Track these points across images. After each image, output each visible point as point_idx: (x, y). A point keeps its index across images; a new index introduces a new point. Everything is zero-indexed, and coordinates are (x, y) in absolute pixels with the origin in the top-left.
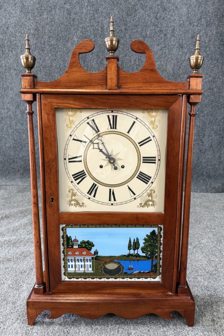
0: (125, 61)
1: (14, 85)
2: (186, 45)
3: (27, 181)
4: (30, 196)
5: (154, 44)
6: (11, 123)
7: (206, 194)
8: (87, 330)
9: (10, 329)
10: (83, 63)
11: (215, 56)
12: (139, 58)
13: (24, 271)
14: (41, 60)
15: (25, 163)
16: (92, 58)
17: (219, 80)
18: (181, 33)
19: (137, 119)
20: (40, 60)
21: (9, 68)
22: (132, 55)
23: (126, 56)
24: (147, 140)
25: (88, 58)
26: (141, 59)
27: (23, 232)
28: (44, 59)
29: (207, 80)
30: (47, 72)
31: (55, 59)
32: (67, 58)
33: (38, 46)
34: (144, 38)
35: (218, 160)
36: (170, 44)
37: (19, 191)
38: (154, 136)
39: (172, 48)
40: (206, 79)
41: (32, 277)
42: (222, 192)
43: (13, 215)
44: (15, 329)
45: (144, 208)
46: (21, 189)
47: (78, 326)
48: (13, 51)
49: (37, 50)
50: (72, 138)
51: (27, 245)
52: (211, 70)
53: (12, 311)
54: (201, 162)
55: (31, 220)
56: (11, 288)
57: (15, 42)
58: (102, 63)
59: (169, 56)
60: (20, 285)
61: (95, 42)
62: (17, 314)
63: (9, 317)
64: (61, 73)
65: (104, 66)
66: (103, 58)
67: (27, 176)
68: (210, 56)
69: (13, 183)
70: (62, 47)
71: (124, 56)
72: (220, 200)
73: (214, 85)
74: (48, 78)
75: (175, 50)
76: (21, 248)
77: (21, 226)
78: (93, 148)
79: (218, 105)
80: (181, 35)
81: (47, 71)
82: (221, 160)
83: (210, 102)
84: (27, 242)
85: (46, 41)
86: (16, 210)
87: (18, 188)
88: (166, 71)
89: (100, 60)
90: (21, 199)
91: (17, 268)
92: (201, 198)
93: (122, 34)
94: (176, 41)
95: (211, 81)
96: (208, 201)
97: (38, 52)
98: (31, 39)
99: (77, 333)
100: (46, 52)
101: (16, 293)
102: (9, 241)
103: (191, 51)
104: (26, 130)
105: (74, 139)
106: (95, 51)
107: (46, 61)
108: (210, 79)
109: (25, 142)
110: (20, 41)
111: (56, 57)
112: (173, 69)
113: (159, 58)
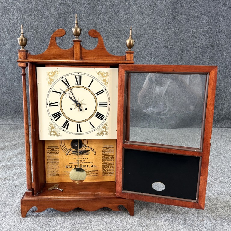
0: (98, 24)
1: (7, 42)
3: (18, 120)
4: (20, 133)
6: (4, 73)
7: (163, 130)
10: (63, 24)
12: (108, 22)
15: (16, 106)
19: (94, 78)
21: (3, 28)
22: (103, 19)
23: (98, 19)
24: (102, 92)
26: (111, 22)
27: (16, 160)
29: (163, 39)
34: (112, 5)
36: (133, 10)
37: (11, 129)
38: (106, 89)
42: (176, 128)
43: (7, 148)
45: (100, 136)
46: (13, 127)
48: (6, 14)
50: (52, 91)
51: (20, 168)
57: (7, 7)
61: (73, 8)
64: (46, 32)
67: (17, 117)
69: (5, 122)
70: (46, 12)
72: (173, 134)
76: (15, 170)
77: (14, 155)
78: (66, 97)
83: (165, 57)
85: (33, 7)
86: (9, 143)
87: (10, 126)
90: (13, 135)
91: (13, 184)
92: (158, 133)
96: (163, 135)
98: (21, 5)
100: (33, 15)
102: (5, 166)
103: (150, 16)
104: (16, 79)
105: (53, 91)
108: (165, 38)
109: (16, 88)
110: (12, 6)
112: (136, 31)
113: (125, 21)
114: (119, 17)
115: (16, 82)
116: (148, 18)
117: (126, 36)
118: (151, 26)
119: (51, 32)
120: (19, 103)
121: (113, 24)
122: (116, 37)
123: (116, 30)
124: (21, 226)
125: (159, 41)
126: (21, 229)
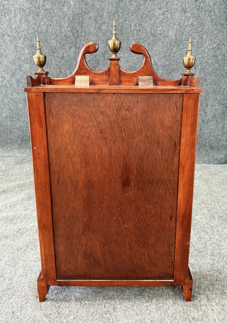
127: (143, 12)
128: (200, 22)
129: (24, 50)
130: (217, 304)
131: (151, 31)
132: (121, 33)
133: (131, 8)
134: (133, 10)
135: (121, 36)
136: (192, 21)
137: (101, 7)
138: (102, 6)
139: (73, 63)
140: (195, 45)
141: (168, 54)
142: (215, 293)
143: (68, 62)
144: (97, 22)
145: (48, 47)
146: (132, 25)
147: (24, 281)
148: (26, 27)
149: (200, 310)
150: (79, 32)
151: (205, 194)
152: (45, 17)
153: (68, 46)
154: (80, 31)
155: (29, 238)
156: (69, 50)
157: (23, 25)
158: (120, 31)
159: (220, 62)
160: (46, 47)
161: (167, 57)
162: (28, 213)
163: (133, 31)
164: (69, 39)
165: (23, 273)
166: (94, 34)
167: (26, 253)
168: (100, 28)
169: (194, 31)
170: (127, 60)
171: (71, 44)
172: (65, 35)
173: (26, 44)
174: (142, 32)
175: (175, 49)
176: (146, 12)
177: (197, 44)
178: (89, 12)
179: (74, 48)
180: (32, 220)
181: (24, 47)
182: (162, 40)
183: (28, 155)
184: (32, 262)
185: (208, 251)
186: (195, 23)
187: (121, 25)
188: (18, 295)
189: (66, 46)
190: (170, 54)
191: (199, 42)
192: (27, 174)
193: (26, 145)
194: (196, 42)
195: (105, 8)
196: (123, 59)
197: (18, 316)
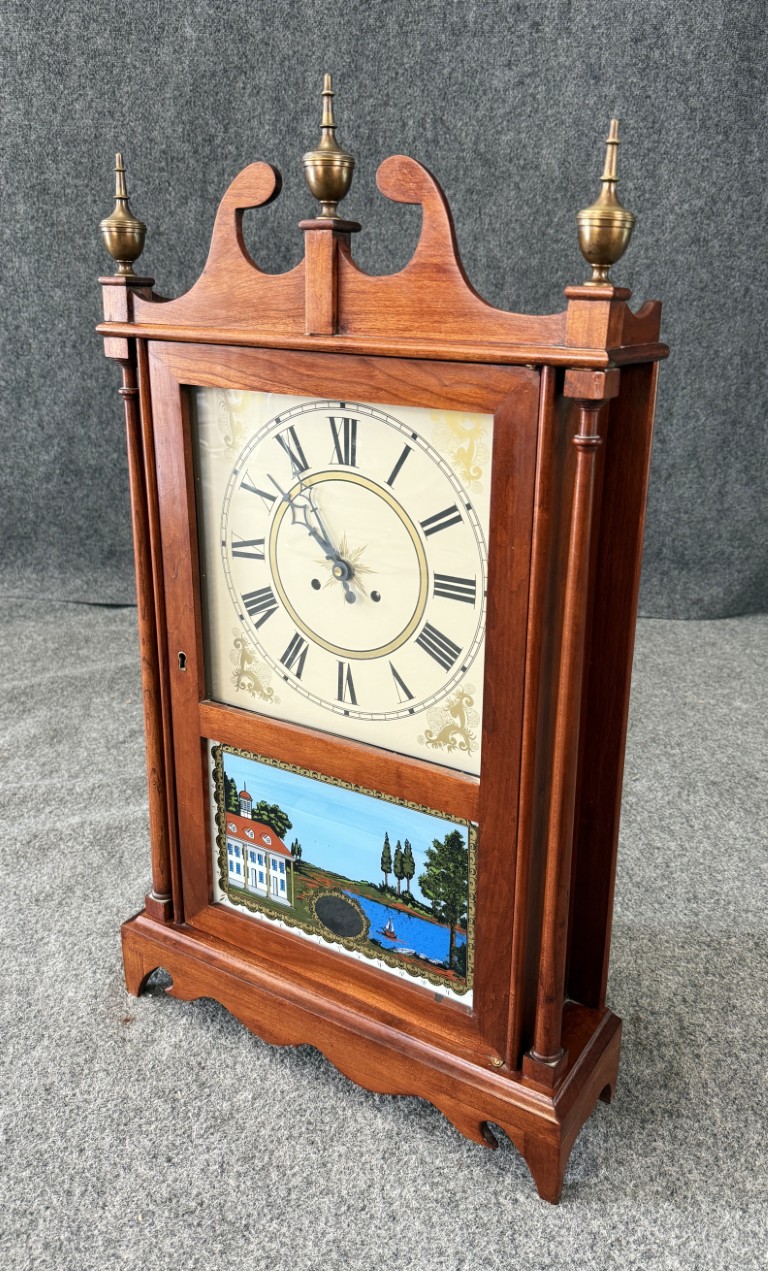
0: (383, 126)
2: (610, 71)
3: (21, 579)
4: (35, 636)
5: (492, 61)
7: (668, 623)
8: (258, 1058)
9: (21, 1063)
11: (720, 116)
12: (435, 115)
13: (43, 895)
14: (55, 111)
15: (10, 512)
16: (254, 110)
17: (729, 207)
18: (596, 23)
20: (51, 113)
22: (409, 104)
23: (386, 104)
25: (239, 109)
26: (445, 118)
27: (27, 769)
28: (70, 111)
29: (687, 206)
30: (81, 163)
31: (109, 112)
32: (158, 106)
33: (44, 54)
34: (454, 34)
35: (715, 502)
36: (553, 63)
39: (561, 81)
40: (682, 202)
41: (73, 912)
44: (37, 1063)
47: (232, 1049)
49: (38, 71)
51: (47, 810)
52: (704, 169)
53: (21, 1015)
54: (655, 511)
55: (50, 724)
56: (8, 947)
58: (294, 129)
59: (549, 112)
60: (35, 936)
61: (267, 44)
62: (38, 1023)
63: (13, 1030)
65: (301, 142)
66: (298, 110)
67: (19, 562)
68: (699, 116)
70: (137, 64)
71: (380, 105)
72: (714, 644)
73: (712, 225)
74: (87, 186)
75: (572, 88)
76: (26, 821)
77: (18, 747)
79: (722, 301)
80: (593, 27)
81: (81, 157)
82: (726, 505)
83: (696, 293)
84: (44, 800)
85: (73, 36)
88: (537, 168)
89: (286, 117)
91: (22, 887)
93: (369, 16)
94: (575, 50)
95: (702, 210)
96: (672, 649)
97: (44, 82)
98: (15, 26)
99: (227, 1066)
100: (73, 82)
101: (28, 962)
103: (631, 93)
106: (269, 82)
107: (78, 116)
108: (699, 203)
109: (5, 431)
111: (116, 101)
112: (563, 163)
113: (512, 116)
114: (485, 93)
115: (7, 403)
116: (619, 102)
117: (517, 186)
118: (636, 140)
119: (163, 164)
120: (22, 501)
121: (455, 126)
122: (470, 191)
123: (468, 155)
124: (77, 1091)
125: (672, 217)
126: (78, 1108)
127: (450, 74)
128: (650, 119)
129: (13, 204)
130: (710, 1039)
131: (476, 143)
132: (370, 150)
133: (405, 60)
134: (411, 68)
135: (367, 161)
136: (622, 114)
137: (296, 49)
138: (300, 48)
139: (193, 253)
140: (629, 201)
141: (535, 230)
142: (702, 1010)
143: (177, 252)
144: (283, 108)
145: (102, 195)
146: (411, 123)
147: (71, 994)
148: (17, 117)
149: (657, 1058)
150: (218, 141)
151: (662, 716)
152: (88, 81)
153: (176, 193)
154: (220, 138)
155: (72, 862)
156: (178, 206)
157: (7, 110)
158: (364, 141)
159: (716, 264)
160: (94, 195)
161: (534, 241)
162: (59, 785)
163: (414, 142)
164: (180, 165)
165: (67, 970)
166: (272, 150)
167: (66, 909)
168: (292, 131)
169: (627, 150)
170: (390, 247)
171: (186, 187)
172: (164, 152)
173: (18, 182)
174: (446, 147)
175: (560, 213)
176: (458, 75)
177: (639, 197)
178: (253, 68)
179: (199, 200)
180: (76, 808)
181: (10, 191)
182: (517, 179)
183: (30, 590)
184: (90, 938)
185: (675, 889)
186: (631, 122)
187: (368, 118)
188: (56, 1036)
189: (170, 194)
190: (543, 229)
191: (644, 191)
192: (35, 658)
193: (23, 554)
194: (636, 189)
195: (310, 54)
196: (377, 243)
197: (67, 1099)
